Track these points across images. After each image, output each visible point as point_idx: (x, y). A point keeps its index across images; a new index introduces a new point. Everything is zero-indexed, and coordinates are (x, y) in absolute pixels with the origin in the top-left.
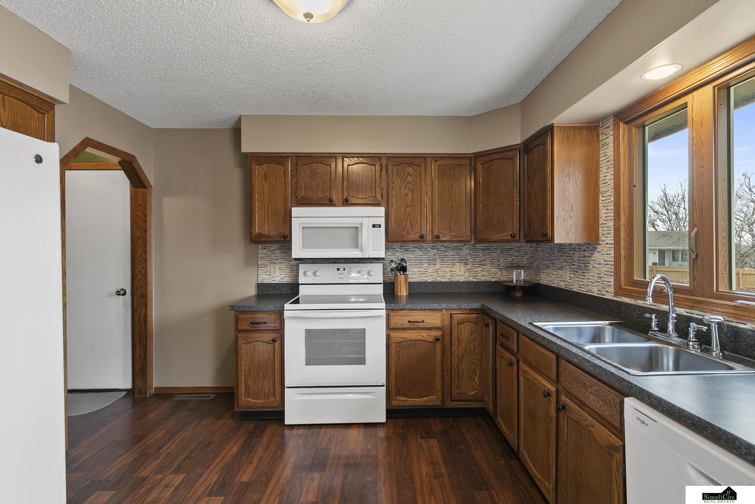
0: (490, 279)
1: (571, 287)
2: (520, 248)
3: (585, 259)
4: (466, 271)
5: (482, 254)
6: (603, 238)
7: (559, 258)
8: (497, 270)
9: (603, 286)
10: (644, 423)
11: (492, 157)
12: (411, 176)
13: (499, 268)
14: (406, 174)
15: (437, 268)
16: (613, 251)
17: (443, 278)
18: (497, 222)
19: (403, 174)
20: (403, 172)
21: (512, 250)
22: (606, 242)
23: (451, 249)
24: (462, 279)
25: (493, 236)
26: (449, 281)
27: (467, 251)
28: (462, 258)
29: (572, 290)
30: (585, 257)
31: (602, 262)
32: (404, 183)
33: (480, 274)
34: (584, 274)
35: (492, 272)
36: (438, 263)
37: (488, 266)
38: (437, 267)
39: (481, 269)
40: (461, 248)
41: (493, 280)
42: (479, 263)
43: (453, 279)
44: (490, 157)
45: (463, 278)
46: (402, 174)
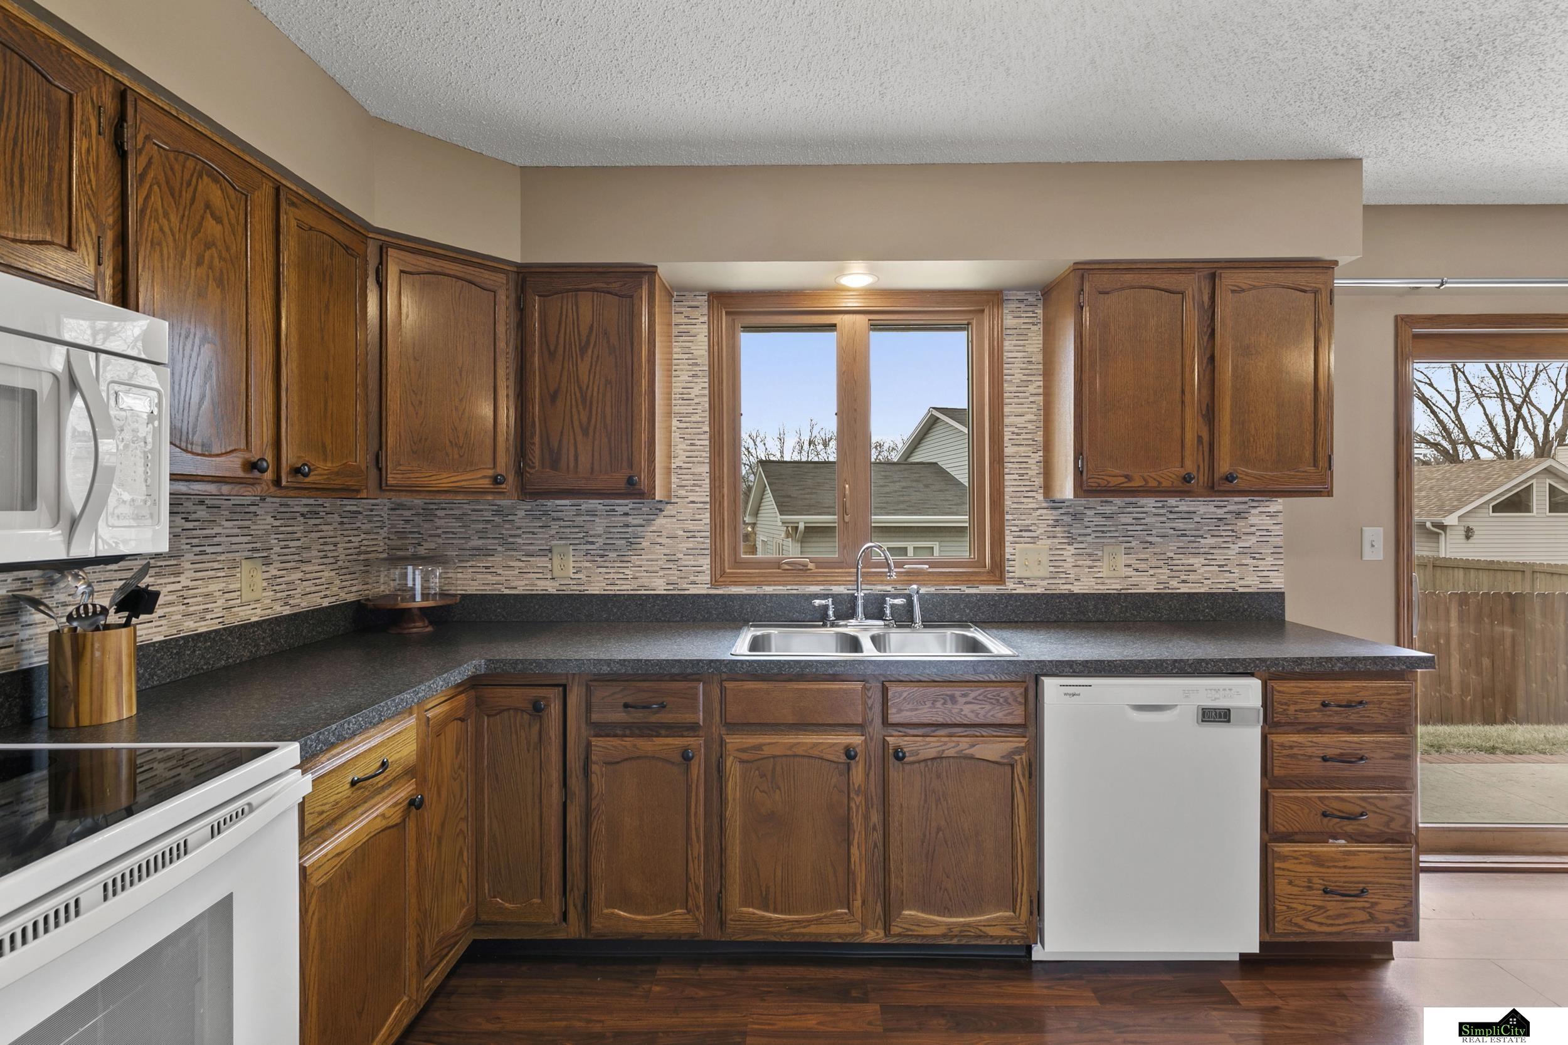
0: (319, 601)
1: (582, 588)
2: (372, 510)
3: (630, 530)
4: (265, 584)
5: (302, 528)
6: (682, 493)
7: (535, 530)
8: (333, 573)
9: (683, 575)
10: (1074, 695)
11: (438, 264)
12: (218, 220)
13: (336, 566)
14: (199, 205)
15: (184, 584)
16: (708, 515)
17: (203, 619)
18: (451, 442)
19: (189, 196)
20: (191, 189)
21: (360, 517)
22: (691, 499)
23: (227, 513)
24: (255, 614)
25: (438, 477)
26: (220, 626)
27: (270, 520)
28: (258, 545)
29: (586, 592)
30: (627, 526)
31: (681, 533)
32: (193, 238)
33: (299, 591)
34: (626, 559)
35: (323, 580)
36: (188, 565)
37: (314, 564)
38: (184, 580)
39: (300, 575)
40: (252, 509)
41: (326, 603)
42: (296, 557)
43: (233, 620)
44: (434, 263)
45: (258, 611)
46: (187, 196)
